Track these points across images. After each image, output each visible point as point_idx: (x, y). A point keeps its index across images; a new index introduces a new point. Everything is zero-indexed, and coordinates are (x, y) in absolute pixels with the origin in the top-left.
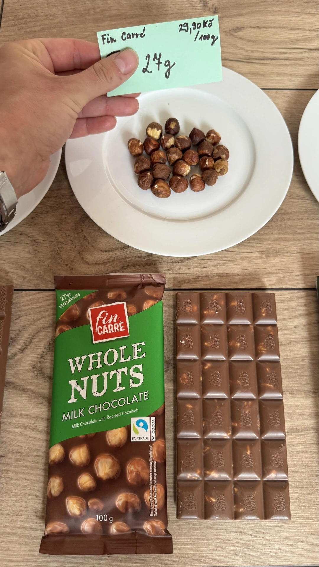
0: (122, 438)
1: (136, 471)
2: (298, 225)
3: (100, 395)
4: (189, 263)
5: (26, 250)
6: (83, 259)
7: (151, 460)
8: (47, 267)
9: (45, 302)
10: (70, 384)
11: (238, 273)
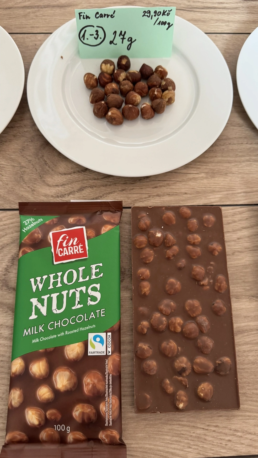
0: (79, 353)
1: (92, 383)
2: (238, 149)
3: (59, 312)
4: (142, 184)
6: (44, 181)
7: (106, 373)
8: (10, 189)
9: (9, 221)
10: (32, 302)
11: (186, 192)
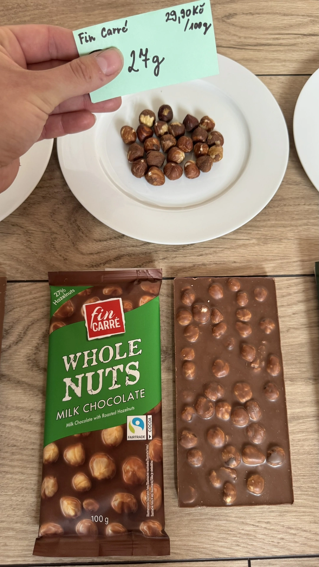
0: (117, 437)
1: (132, 470)
2: (295, 211)
3: (95, 392)
4: (185, 251)
5: (19, 241)
6: (77, 249)
7: (147, 459)
8: (40, 258)
9: (39, 293)
10: (65, 382)
11: (235, 260)
